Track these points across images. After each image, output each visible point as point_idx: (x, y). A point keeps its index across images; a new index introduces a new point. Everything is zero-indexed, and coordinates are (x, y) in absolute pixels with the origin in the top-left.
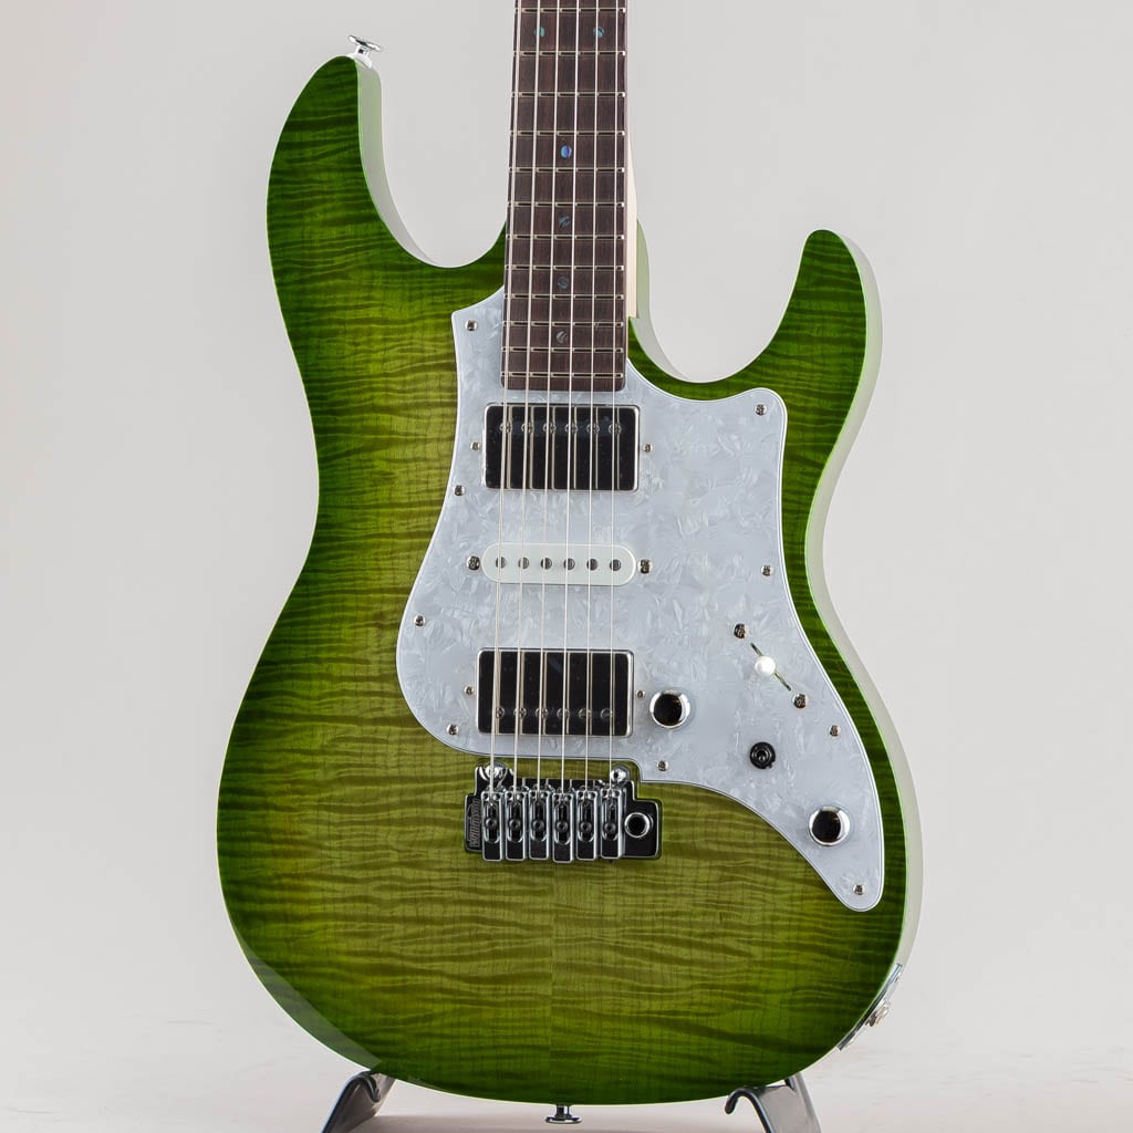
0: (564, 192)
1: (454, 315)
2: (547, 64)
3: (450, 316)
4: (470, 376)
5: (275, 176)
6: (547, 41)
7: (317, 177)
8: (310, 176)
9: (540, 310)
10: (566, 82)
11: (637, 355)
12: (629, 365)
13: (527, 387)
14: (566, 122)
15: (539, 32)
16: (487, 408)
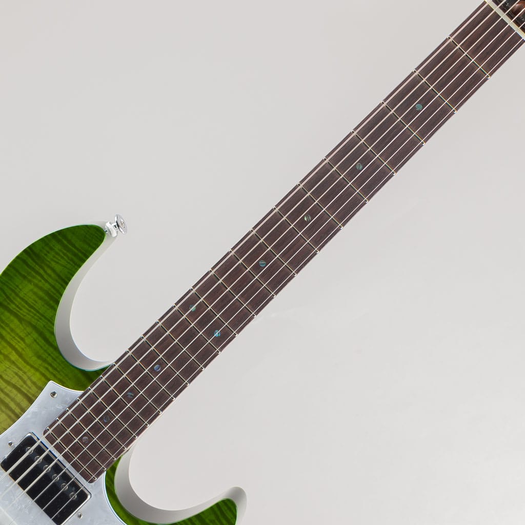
0: (142, 384)
1: (51, 381)
2: (184, 324)
3: (49, 380)
4: (35, 414)
5: (28, 250)
6: (193, 315)
7: (46, 268)
8: (43, 265)
9: (88, 420)
10: (185, 341)
11: (111, 474)
12: (104, 475)
13: (53, 445)
14: (169, 356)
15: (193, 308)
16: (29, 434)
